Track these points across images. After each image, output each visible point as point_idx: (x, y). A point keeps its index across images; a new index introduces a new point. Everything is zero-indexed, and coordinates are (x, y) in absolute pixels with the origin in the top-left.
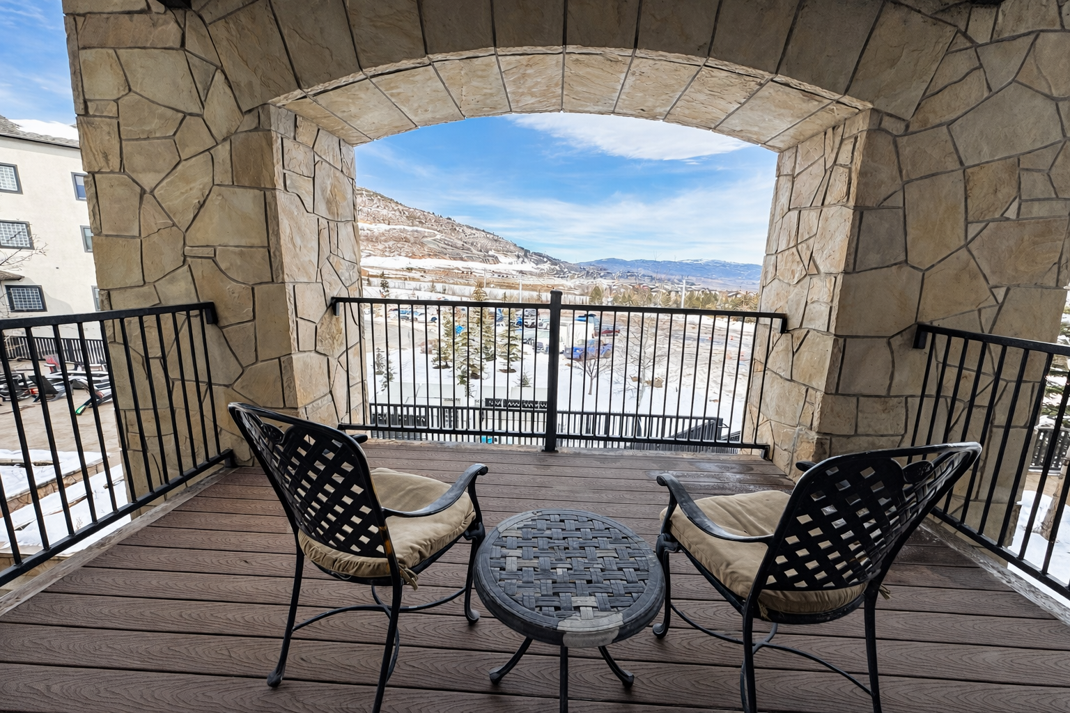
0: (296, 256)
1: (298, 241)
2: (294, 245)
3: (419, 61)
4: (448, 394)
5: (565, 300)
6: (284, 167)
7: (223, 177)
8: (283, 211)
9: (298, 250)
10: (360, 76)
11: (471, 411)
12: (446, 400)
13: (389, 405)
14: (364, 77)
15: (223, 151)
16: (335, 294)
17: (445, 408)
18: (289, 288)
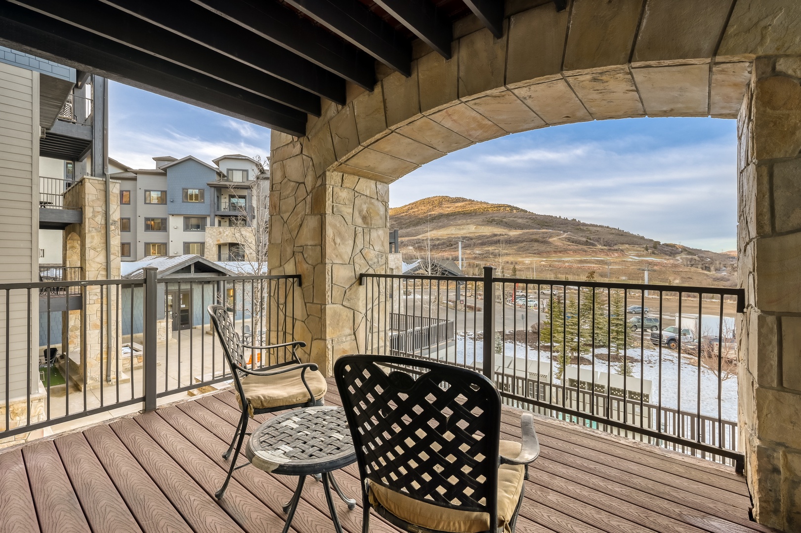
0: (335, 249)
1: (338, 241)
2: (335, 244)
3: (384, 132)
4: (533, 369)
5: (498, 274)
6: (333, 202)
7: (308, 211)
8: (330, 224)
9: (337, 246)
10: (360, 148)
11: (554, 389)
12: (531, 374)
13: (503, 375)
14: (362, 148)
15: (309, 199)
16: (363, 272)
17: (530, 380)
18: (328, 267)
